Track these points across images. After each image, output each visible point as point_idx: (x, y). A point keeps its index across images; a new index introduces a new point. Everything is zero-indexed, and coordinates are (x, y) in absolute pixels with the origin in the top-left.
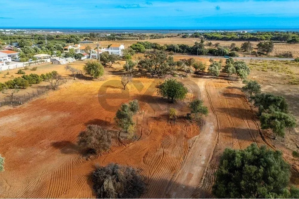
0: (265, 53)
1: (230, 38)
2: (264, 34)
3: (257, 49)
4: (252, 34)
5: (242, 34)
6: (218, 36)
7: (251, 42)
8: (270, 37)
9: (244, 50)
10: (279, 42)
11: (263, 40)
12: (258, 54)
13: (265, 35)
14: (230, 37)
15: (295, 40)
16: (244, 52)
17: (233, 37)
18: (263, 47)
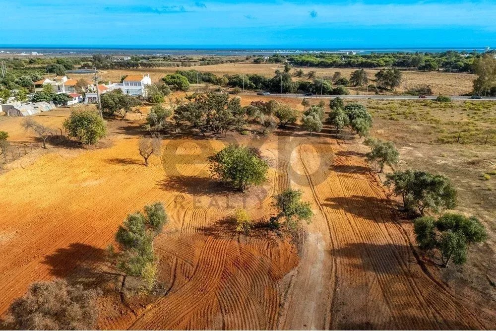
0: (389, 88)
1: (331, 63)
2: (382, 57)
3: (375, 81)
4: (364, 57)
5: (348, 57)
6: (312, 60)
7: (366, 70)
8: (391, 60)
9: (355, 84)
10: (406, 70)
11: (382, 66)
12: (378, 90)
13: (384, 58)
14: (330, 61)
15: (430, 65)
16: (355, 86)
17: (334, 62)
18: (386, 77)
